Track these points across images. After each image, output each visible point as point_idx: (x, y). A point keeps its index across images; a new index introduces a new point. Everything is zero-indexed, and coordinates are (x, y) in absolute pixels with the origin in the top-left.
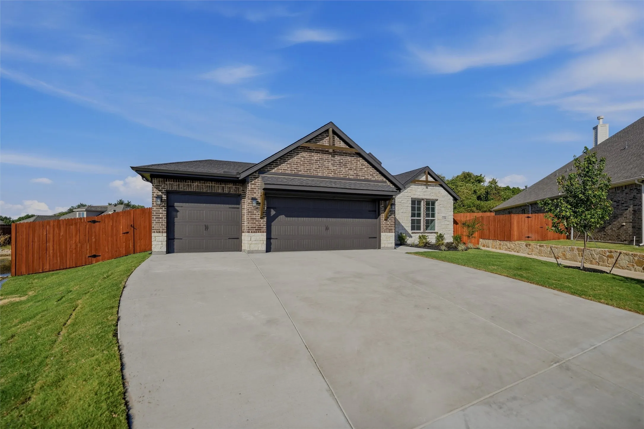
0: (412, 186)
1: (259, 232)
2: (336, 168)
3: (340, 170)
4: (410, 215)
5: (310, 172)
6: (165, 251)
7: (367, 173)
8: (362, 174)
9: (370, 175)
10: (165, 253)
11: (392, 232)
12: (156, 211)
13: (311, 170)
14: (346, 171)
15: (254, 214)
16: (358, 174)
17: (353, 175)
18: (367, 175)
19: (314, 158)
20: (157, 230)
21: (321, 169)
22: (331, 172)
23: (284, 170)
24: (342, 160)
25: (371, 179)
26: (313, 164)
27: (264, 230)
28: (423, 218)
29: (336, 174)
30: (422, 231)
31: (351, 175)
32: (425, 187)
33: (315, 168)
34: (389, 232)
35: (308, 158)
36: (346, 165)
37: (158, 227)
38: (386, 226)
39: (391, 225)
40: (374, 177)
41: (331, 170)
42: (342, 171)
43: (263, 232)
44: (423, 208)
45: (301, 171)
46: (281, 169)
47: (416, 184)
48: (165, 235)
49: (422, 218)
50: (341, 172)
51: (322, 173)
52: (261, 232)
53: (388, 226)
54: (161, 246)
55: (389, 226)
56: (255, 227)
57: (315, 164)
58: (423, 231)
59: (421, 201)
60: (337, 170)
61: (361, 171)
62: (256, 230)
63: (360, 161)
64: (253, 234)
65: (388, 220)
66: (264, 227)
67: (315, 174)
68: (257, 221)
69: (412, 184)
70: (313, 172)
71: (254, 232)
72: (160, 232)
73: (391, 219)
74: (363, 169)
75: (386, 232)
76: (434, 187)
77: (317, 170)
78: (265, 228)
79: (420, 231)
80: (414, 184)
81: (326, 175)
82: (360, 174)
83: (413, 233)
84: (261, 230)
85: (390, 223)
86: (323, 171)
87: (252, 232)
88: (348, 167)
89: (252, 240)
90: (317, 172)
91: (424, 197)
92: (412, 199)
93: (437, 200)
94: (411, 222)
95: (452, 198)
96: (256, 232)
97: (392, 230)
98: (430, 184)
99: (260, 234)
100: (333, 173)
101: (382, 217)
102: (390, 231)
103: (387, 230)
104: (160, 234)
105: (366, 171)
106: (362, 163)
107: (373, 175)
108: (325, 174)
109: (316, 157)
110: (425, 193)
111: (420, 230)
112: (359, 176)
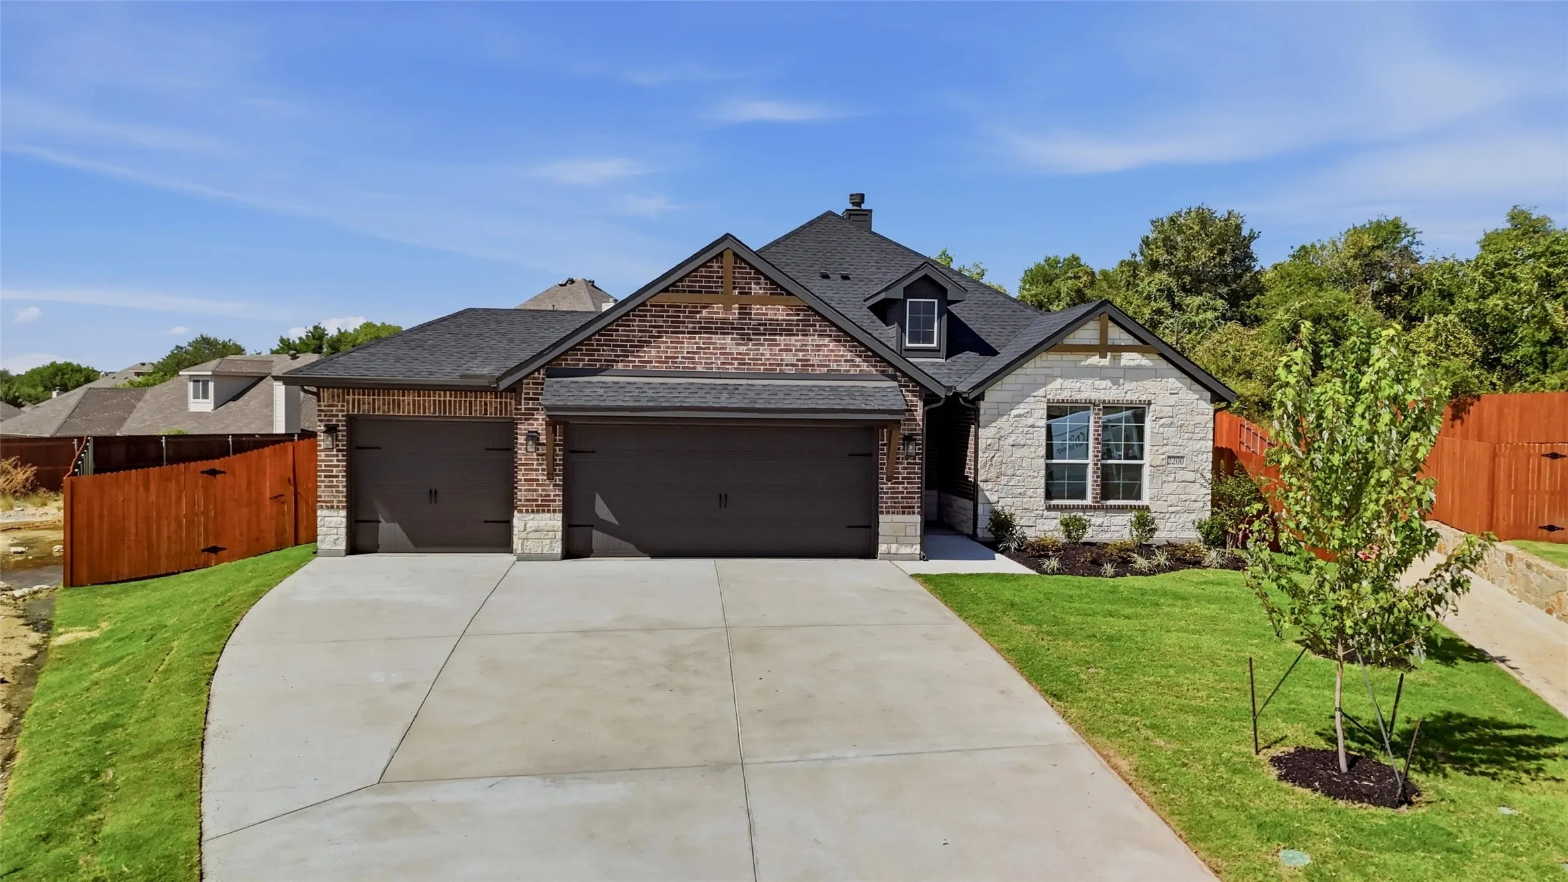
1: (544, 511)
2: (745, 348)
3: (757, 354)
5: (676, 362)
6: (344, 549)
7: (835, 356)
8: (820, 361)
9: (846, 361)
10: (344, 554)
11: (914, 513)
12: (326, 461)
13: (678, 357)
15: (532, 470)
16: (808, 360)
17: (792, 365)
18: (836, 361)
19: (687, 327)
20: (327, 502)
21: (705, 353)
22: (732, 359)
23: (606, 361)
24: (762, 328)
25: (849, 371)
26: (683, 343)
27: (559, 506)
28: (1094, 460)
29: (744, 364)
30: (1089, 501)
31: (787, 365)
33: (688, 353)
34: (904, 513)
35: (670, 327)
36: (776, 340)
37: (329, 496)
38: (893, 498)
39: (908, 493)
40: (858, 366)
41: (733, 354)
42: (762, 355)
43: (554, 511)
45: (651, 362)
46: (600, 360)
48: (343, 513)
49: (1090, 461)
50: (761, 359)
51: (706, 363)
52: (549, 511)
53: (900, 496)
54: (336, 537)
55: (902, 498)
56: (536, 500)
57: (688, 343)
58: (1093, 502)
59: (1088, 408)
60: (748, 354)
61: (819, 351)
62: (537, 506)
63: (815, 326)
64: (532, 516)
66: (557, 498)
67: (687, 368)
68: (541, 485)
70: (681, 363)
71: (533, 511)
72: (332, 507)
73: (910, 478)
74: (825, 345)
75: (893, 513)
78: (558, 504)
81: (719, 368)
82: (815, 359)
83: (1049, 508)
84: (549, 506)
85: (906, 488)
86: (710, 358)
87: (527, 511)
88: (779, 345)
89: (528, 530)
90: (693, 363)
92: (1048, 402)
93: (1150, 405)
94: (1043, 473)
95: (1208, 397)
96: (538, 511)
97: (913, 507)
99: (547, 515)
100: (736, 362)
101: (882, 473)
102: (907, 510)
103: (895, 507)
104: (334, 513)
105: (832, 351)
106: (821, 331)
107: (852, 361)
108: (714, 365)
109: (690, 325)
112: (813, 365)
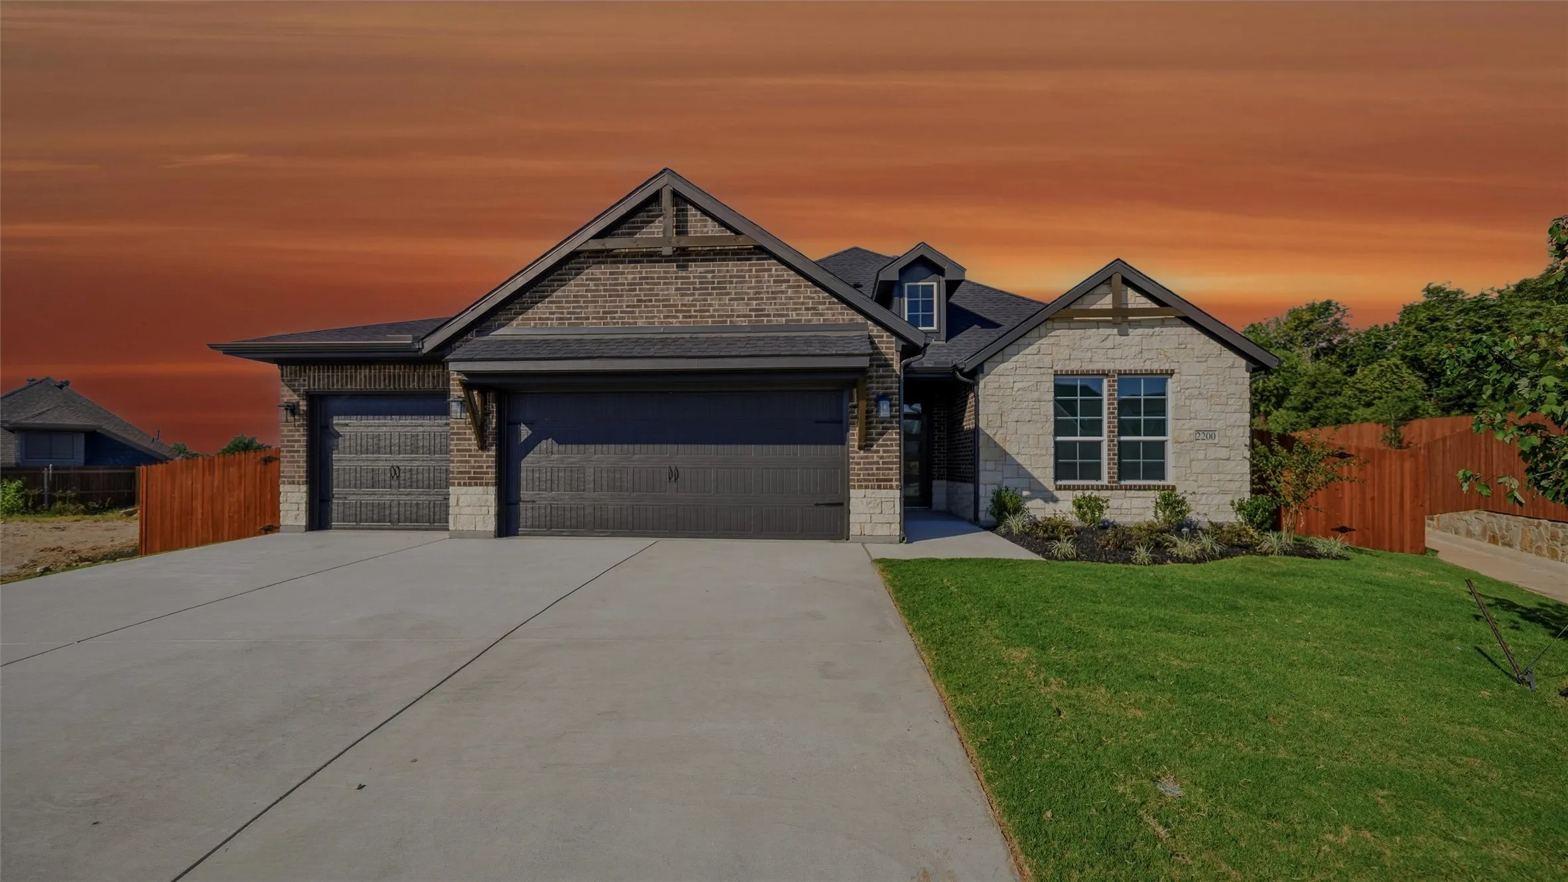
0: (1058, 332)
1: (476, 484)
2: (691, 298)
3: (704, 305)
4: (1050, 427)
5: (614, 318)
6: (304, 524)
7: (795, 304)
8: (777, 310)
9: (807, 309)
10: (304, 529)
11: (891, 487)
12: (288, 436)
13: (617, 312)
14: (725, 305)
15: (465, 439)
16: (763, 310)
17: (744, 316)
18: (796, 309)
19: (626, 278)
20: (290, 477)
21: (646, 306)
22: (677, 311)
23: (540, 319)
24: (710, 275)
25: (810, 320)
26: (621, 296)
27: (491, 479)
28: (1109, 436)
29: (690, 317)
30: (1105, 481)
31: (738, 316)
32: (1115, 331)
33: (628, 306)
34: (879, 487)
35: (608, 279)
36: (725, 288)
37: (290, 472)
38: (866, 469)
39: (884, 463)
40: (821, 315)
41: (676, 306)
42: (710, 305)
43: (487, 484)
44: (1109, 404)
45: (588, 318)
46: (534, 319)
47: (1072, 325)
48: (304, 488)
49: (1104, 438)
50: (708, 311)
51: (647, 318)
52: (481, 485)
53: (875, 467)
54: (297, 512)
55: (878, 469)
56: (469, 473)
57: (628, 296)
58: (1109, 482)
59: (1101, 381)
60: (695, 306)
61: (775, 298)
62: (469, 478)
63: (770, 270)
64: (465, 489)
65: (875, 448)
66: (490, 470)
67: (629, 323)
68: (474, 456)
69: (1056, 325)
70: (621, 318)
71: (465, 484)
72: (293, 483)
73: (887, 445)
74: (782, 292)
75: (867, 487)
76: (1157, 329)
77: (633, 312)
78: (491, 475)
79: (1099, 483)
80: (1066, 325)
81: (662, 322)
82: (770, 309)
83: (1059, 488)
84: (482, 478)
85: (882, 457)
86: (651, 312)
87: (459, 484)
88: (728, 294)
89: (460, 504)
90: (633, 318)
91: (1108, 366)
92: (1055, 375)
93: (1172, 373)
94: (1052, 451)
95: (1243, 362)
96: (470, 485)
97: (891, 480)
98: (1139, 321)
99: (480, 489)
100: (680, 315)
101: (853, 440)
102: (882, 483)
103: (870, 481)
104: (295, 487)
105: (790, 298)
106: (777, 276)
107: (814, 309)
108: (656, 320)
109: (630, 276)
110: (1118, 353)
111: (1099, 477)
112: (769, 315)
